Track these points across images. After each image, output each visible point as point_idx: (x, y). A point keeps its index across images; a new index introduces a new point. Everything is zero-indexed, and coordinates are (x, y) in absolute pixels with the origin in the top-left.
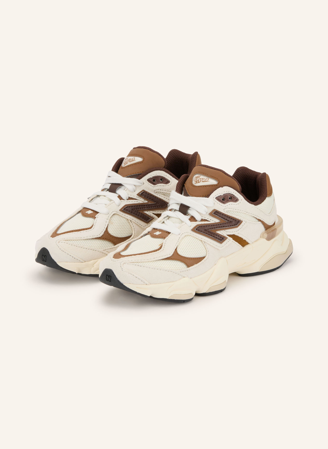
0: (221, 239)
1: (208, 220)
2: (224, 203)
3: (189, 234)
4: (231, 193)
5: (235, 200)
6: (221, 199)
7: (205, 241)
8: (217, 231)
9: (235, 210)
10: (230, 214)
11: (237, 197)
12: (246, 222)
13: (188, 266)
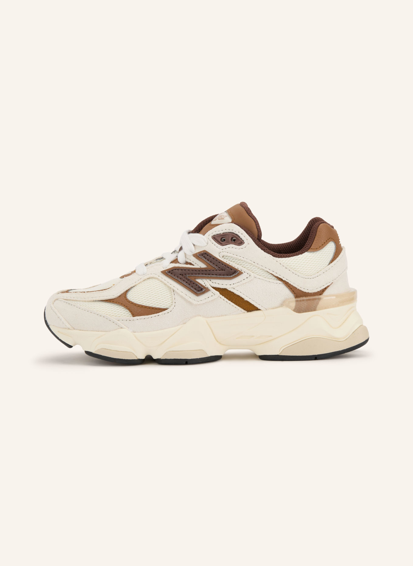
0: (199, 290)
1: (192, 263)
2: (221, 244)
3: (157, 277)
4: (235, 233)
5: (238, 243)
6: (218, 239)
7: (174, 288)
8: (197, 279)
9: (235, 256)
10: (228, 261)
11: (243, 238)
12: (250, 276)
13: (134, 315)
